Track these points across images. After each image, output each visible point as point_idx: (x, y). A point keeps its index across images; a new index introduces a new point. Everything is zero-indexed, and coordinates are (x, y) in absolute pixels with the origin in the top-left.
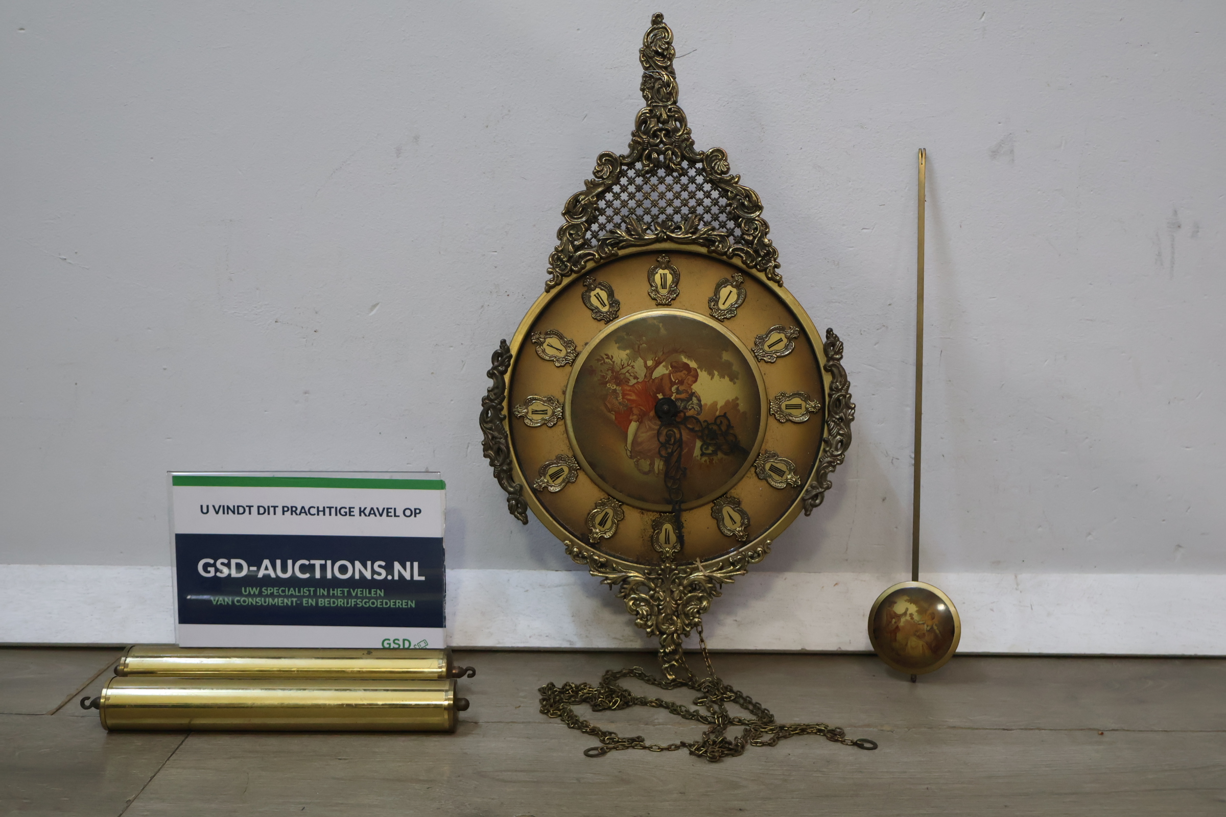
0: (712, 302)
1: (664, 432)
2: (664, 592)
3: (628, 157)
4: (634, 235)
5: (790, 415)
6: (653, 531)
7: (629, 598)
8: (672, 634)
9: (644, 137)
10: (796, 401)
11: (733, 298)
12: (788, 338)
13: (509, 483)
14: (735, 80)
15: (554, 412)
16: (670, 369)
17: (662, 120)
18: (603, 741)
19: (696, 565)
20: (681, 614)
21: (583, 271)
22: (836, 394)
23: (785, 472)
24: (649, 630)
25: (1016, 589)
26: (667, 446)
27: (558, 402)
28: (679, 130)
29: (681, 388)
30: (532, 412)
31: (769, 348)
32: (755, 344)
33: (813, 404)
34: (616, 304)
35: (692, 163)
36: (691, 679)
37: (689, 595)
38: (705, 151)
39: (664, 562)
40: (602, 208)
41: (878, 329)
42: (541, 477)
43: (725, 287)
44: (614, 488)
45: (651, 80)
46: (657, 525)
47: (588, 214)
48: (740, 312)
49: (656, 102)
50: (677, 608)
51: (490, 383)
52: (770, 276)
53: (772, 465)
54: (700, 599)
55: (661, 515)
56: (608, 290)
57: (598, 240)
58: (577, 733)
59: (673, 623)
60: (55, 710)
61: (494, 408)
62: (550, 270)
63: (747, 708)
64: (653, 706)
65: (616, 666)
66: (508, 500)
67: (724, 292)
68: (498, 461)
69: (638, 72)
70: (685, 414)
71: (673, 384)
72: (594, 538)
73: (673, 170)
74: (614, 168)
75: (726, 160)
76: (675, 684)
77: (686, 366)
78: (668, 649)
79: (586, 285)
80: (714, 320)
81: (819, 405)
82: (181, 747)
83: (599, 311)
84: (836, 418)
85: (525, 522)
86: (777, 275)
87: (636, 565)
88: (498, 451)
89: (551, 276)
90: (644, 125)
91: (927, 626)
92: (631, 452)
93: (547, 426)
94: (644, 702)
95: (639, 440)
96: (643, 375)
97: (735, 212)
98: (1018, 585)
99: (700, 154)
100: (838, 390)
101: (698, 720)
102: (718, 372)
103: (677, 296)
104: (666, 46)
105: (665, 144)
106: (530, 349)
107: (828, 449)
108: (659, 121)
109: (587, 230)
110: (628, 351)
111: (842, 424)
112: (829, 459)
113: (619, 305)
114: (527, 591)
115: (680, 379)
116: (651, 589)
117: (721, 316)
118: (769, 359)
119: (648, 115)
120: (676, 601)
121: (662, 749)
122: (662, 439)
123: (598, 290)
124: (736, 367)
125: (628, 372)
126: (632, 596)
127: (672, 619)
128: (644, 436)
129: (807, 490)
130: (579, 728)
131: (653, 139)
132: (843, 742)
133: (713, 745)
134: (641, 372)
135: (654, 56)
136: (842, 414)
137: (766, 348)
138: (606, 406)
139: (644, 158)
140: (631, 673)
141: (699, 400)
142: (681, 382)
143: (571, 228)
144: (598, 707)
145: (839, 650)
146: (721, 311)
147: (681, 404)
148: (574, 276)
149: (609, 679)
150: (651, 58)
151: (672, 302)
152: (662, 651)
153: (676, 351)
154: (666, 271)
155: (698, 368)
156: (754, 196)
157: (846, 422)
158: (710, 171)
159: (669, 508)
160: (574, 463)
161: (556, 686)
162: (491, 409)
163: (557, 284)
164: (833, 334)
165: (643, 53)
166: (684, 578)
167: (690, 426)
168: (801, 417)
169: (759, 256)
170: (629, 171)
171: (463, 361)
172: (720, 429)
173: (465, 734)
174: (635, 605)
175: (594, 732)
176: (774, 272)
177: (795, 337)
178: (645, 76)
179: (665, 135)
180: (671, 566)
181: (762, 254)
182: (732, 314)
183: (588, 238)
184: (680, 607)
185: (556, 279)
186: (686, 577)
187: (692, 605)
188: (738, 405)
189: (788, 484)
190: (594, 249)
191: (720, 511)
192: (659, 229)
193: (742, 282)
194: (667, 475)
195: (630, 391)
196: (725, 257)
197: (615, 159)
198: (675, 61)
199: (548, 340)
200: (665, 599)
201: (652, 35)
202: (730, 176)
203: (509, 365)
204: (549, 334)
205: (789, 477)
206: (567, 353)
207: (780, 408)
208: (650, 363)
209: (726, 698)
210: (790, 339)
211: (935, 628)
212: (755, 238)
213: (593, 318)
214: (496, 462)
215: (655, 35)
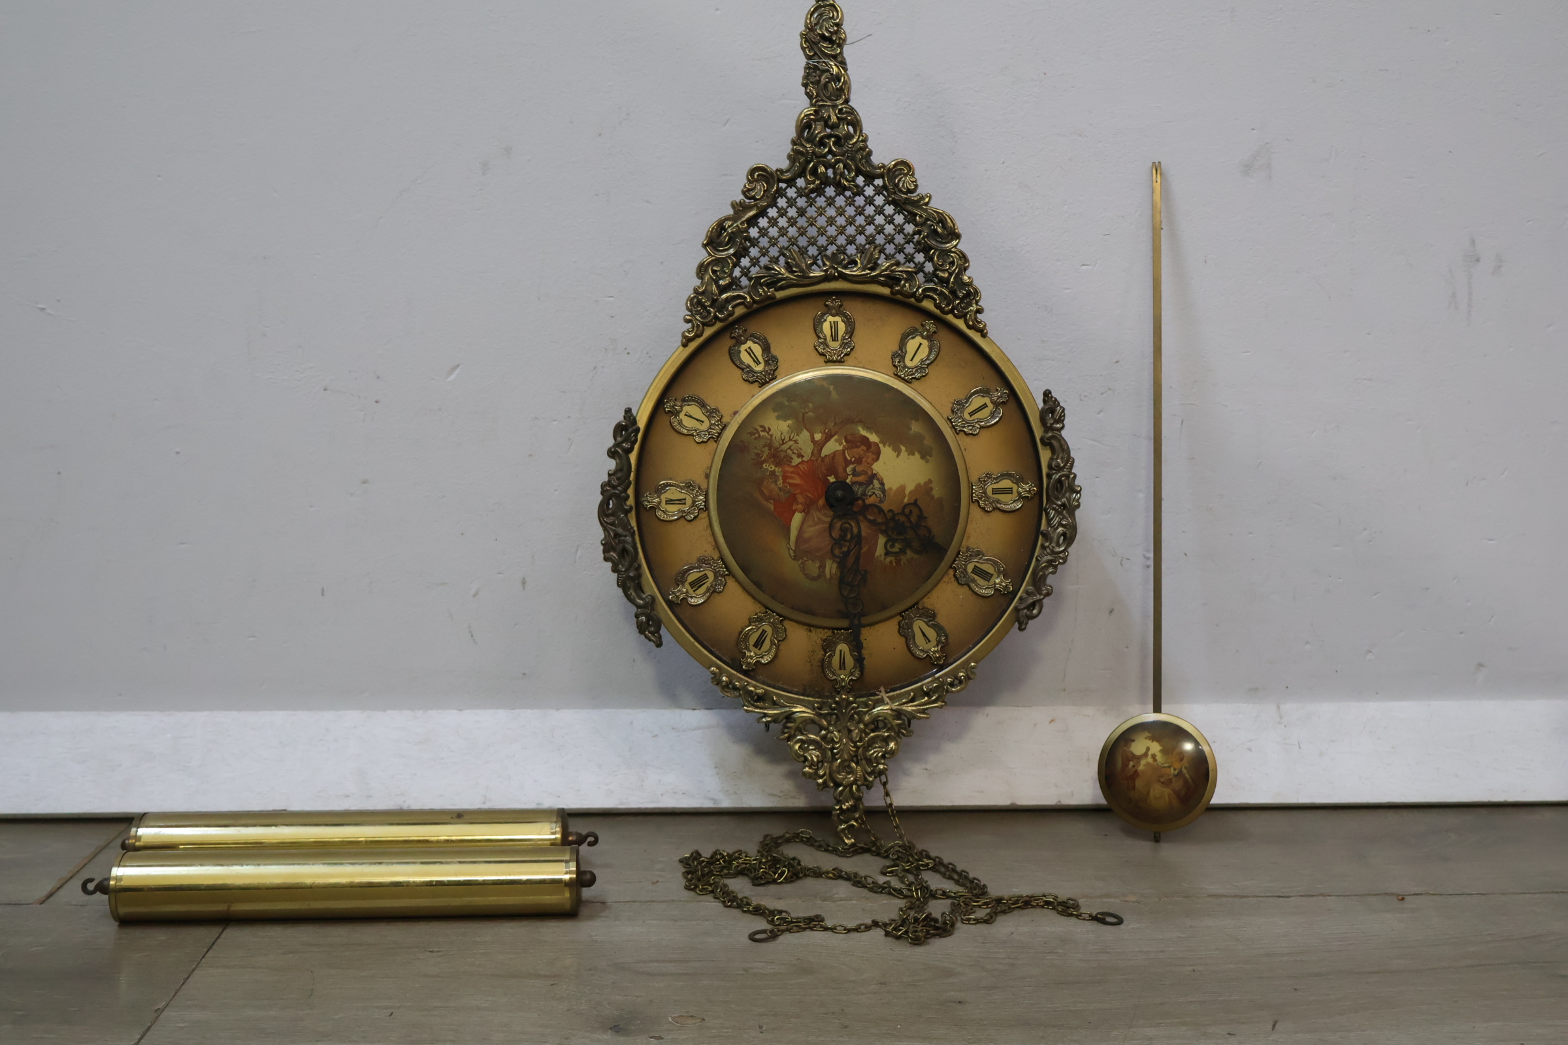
0: (897, 357)
1: (838, 525)
2: (839, 731)
3: (787, 171)
4: (796, 272)
5: (998, 501)
6: (823, 653)
7: (795, 740)
8: (851, 785)
9: (808, 146)
10: (1006, 483)
11: (924, 352)
12: (995, 403)
13: (637, 594)
14: (919, 75)
15: (694, 502)
16: (845, 444)
17: (830, 123)
18: (772, 922)
19: (880, 697)
20: (861, 759)
21: (731, 319)
22: (1057, 473)
23: (992, 575)
24: (820, 781)
25: (1280, 723)
26: (843, 542)
27: (699, 488)
28: (852, 137)
29: (859, 468)
30: (666, 501)
31: (971, 416)
32: (953, 411)
33: (1027, 488)
34: (773, 361)
35: (870, 179)
36: (874, 844)
37: (872, 735)
38: (886, 164)
39: (838, 693)
40: (754, 237)
41: (1102, 394)
42: (678, 585)
43: (913, 338)
44: (773, 597)
45: (816, 72)
46: (828, 646)
47: (737, 245)
48: (933, 372)
49: (822, 101)
50: (857, 751)
51: (612, 464)
52: (971, 323)
53: (975, 566)
54: (886, 740)
55: (834, 633)
56: (763, 343)
57: (750, 279)
58: (736, 912)
59: (852, 771)
60: (44, 899)
61: (617, 496)
62: (688, 317)
63: (951, 878)
64: (830, 878)
65: (777, 829)
66: (637, 616)
67: (912, 345)
68: (623, 566)
69: (798, 62)
70: (864, 501)
71: (847, 463)
72: (749, 664)
73: (845, 188)
74: (770, 185)
75: (913, 175)
76: (855, 850)
77: (865, 440)
78: (845, 805)
79: (734, 338)
80: (900, 381)
81: (1035, 489)
82: (219, 941)
83: (752, 371)
84: (1057, 505)
85: (659, 644)
86: (980, 323)
87: (802, 697)
88: (623, 553)
89: (690, 325)
90: (807, 130)
91: (1175, 770)
92: (794, 551)
93: (686, 519)
94: (817, 874)
95: (806, 535)
96: (810, 452)
97: (926, 242)
98: (1281, 718)
99: (880, 168)
100: (1059, 469)
101: (890, 894)
102: (906, 447)
103: (852, 349)
104: (835, 28)
105: (834, 155)
106: (662, 420)
107: (1047, 544)
108: (826, 125)
109: (735, 266)
110: (789, 422)
111: (1065, 512)
112: (1049, 557)
113: (777, 362)
114: (656, 736)
115: (857, 457)
116: (822, 728)
117: (908, 375)
118: (971, 430)
119: (812, 117)
120: (855, 743)
121: (849, 931)
122: (836, 534)
123: (749, 344)
124: (928, 441)
125: (790, 448)
126: (799, 737)
127: (849, 766)
128: (810, 531)
129: (1021, 599)
130: (739, 907)
131: (820, 148)
132: (1077, 916)
133: (914, 923)
134: (807, 449)
135: (819, 42)
136: (1064, 500)
137: (967, 416)
138: (762, 493)
139: (808, 173)
140: (796, 838)
141: (882, 484)
142: (859, 461)
143: (714, 263)
144: (759, 880)
145: (1059, 804)
146: (909, 368)
147: (858, 489)
148: (718, 325)
149: (769, 845)
150: (816, 44)
151: (845, 358)
152: (837, 807)
153: (850, 421)
154: (838, 319)
155: (881, 442)
156: (949, 221)
157: (1070, 509)
158: (893, 189)
159: (844, 623)
160: (722, 567)
161: (703, 856)
162: (613, 499)
163: (697, 336)
164: (1052, 397)
165: (805, 38)
166: (866, 713)
167: (871, 518)
168: (1012, 503)
169: (957, 297)
170: (789, 190)
171: (570, 439)
172: (909, 520)
173: (591, 917)
174: (802, 749)
175: (758, 911)
176: (976, 319)
177: (1003, 402)
178: (807, 67)
179: (835, 144)
180: (848, 698)
181: (961, 295)
182: (923, 372)
183: (736, 276)
184: (861, 750)
185: (695, 328)
186: (867, 712)
187: (876, 748)
188: (931, 489)
189: (996, 590)
190: (745, 290)
191: (910, 626)
192: (827, 263)
193: (935, 332)
194: (842, 581)
195: (792, 472)
196: (913, 300)
197: (771, 174)
198: (845, 48)
199: (686, 409)
200: (841, 740)
201: (815, 15)
202: (918, 195)
203: (636, 440)
204: (688, 401)
205: (998, 581)
206: (711, 424)
207: (985, 493)
208: (818, 436)
209: (922, 865)
210: (996, 405)
211: (1184, 771)
212: (951, 274)
213: (744, 379)
214: (620, 566)
215: (821, 15)
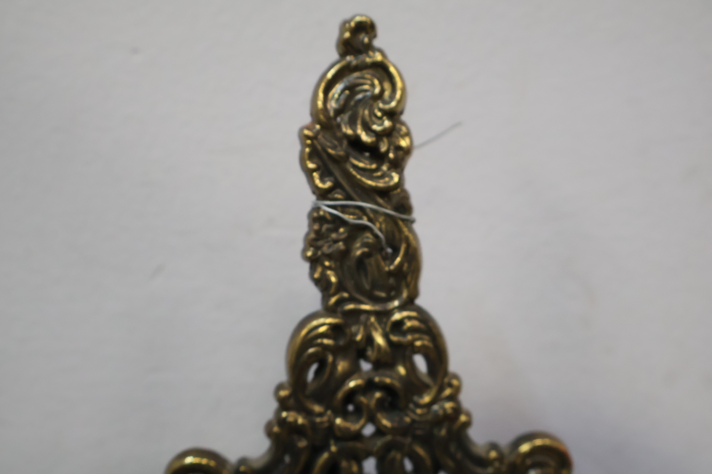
9: (317, 408)
28: (423, 388)
45: (338, 231)
49: (352, 300)
90: (314, 371)
104: (387, 123)
108: (362, 361)
119: (326, 341)
131: (345, 415)
135: (346, 159)
150: (339, 161)
165: (312, 146)
178: (317, 218)
201: (338, 88)
215: (352, 89)
